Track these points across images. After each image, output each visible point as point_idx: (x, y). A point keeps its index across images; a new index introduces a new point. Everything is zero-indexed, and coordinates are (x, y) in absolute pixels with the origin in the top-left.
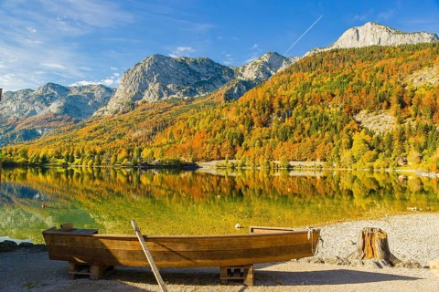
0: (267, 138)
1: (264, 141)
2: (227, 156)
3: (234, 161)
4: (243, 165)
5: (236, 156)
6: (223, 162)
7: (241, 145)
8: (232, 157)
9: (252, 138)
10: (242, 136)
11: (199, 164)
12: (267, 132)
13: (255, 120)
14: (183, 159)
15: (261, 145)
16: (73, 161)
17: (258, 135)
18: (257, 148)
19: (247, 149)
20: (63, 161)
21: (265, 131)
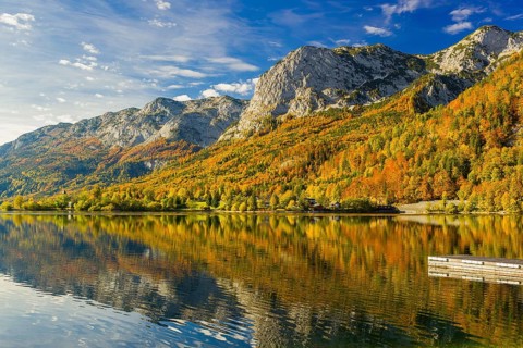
0: (510, 164)
1: (506, 169)
2: (444, 194)
3: (456, 202)
4: (473, 208)
5: (459, 193)
6: (439, 204)
7: (465, 177)
8: (453, 196)
9: (485, 166)
10: (467, 162)
11: (400, 207)
12: (511, 154)
13: (488, 136)
14: (373, 200)
15: (502, 175)
16: (217, 205)
17: (495, 160)
18: (495, 181)
19: (477, 183)
20: (204, 204)
21: (507, 154)
